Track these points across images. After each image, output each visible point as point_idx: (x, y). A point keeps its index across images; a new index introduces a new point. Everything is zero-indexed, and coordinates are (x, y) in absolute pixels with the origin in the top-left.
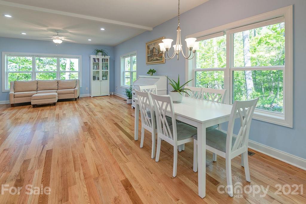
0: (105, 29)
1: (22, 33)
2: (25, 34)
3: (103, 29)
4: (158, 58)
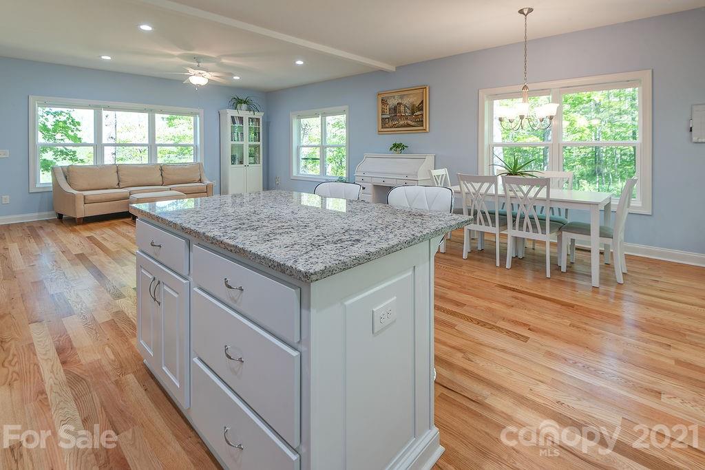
0: (305, 62)
1: (103, 57)
2: (109, 58)
3: (300, 62)
4: (409, 122)
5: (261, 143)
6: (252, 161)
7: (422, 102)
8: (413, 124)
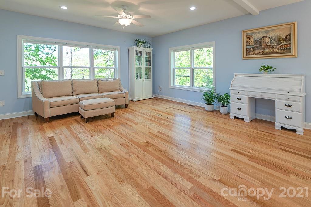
1: (62, 7)
3: (193, 8)
4: (275, 50)
5: (151, 67)
6: (147, 77)
7: (290, 34)
8: (280, 51)
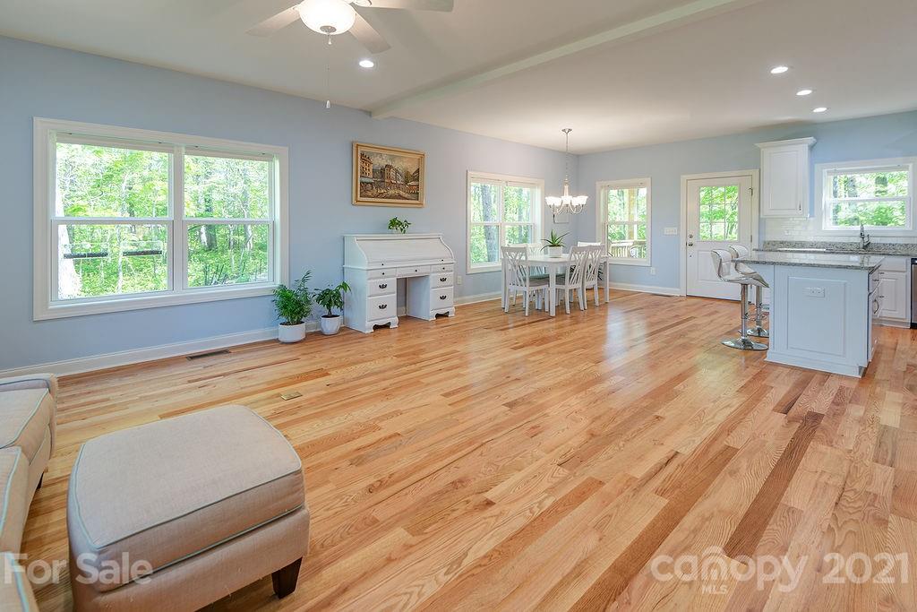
4: (401, 193)
7: (418, 171)
8: (406, 196)
